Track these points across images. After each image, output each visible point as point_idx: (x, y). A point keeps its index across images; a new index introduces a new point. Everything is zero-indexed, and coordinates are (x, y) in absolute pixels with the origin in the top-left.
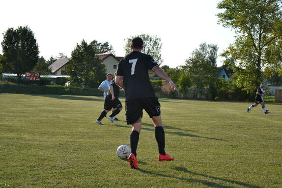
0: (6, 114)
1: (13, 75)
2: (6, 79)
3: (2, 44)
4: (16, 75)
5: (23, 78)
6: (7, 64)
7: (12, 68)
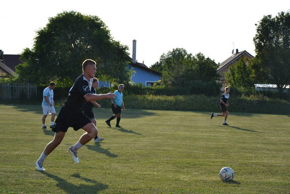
0: (263, 146)
1: (271, 86)
2: (261, 92)
3: (254, 40)
4: (275, 86)
5: (285, 91)
6: (261, 69)
7: (270, 75)
